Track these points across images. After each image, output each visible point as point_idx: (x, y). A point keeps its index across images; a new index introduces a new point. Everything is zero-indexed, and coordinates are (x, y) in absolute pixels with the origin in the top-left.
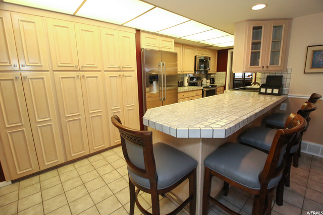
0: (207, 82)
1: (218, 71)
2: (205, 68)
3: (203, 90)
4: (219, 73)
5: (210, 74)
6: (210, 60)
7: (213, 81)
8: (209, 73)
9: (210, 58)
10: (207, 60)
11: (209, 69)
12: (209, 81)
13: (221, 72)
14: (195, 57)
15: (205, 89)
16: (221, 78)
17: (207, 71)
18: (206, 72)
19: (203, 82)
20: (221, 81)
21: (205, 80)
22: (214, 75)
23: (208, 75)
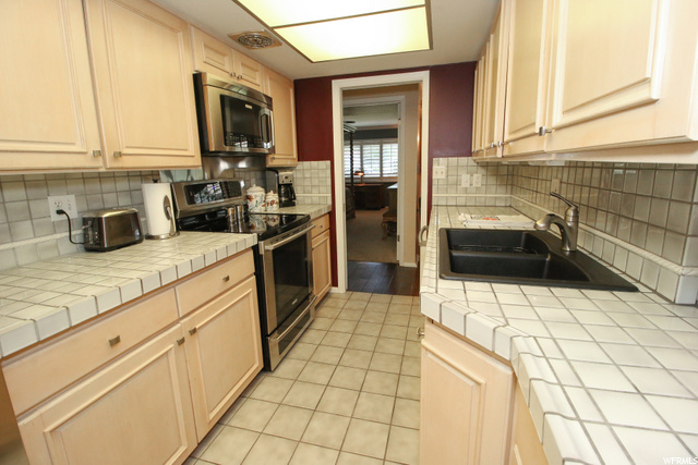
0: (266, 204)
1: (302, 157)
2: (254, 142)
3: (255, 249)
4: (306, 164)
5: (276, 170)
6: (270, 107)
7: (288, 195)
8: (270, 163)
9: (269, 99)
10: (257, 109)
11: (273, 150)
12: (272, 196)
13: (314, 163)
14: (198, 79)
15: (268, 247)
16: (316, 182)
17: (263, 157)
18: (258, 160)
19: (252, 204)
20: (315, 194)
21: (256, 192)
22: (289, 173)
23: (270, 174)
